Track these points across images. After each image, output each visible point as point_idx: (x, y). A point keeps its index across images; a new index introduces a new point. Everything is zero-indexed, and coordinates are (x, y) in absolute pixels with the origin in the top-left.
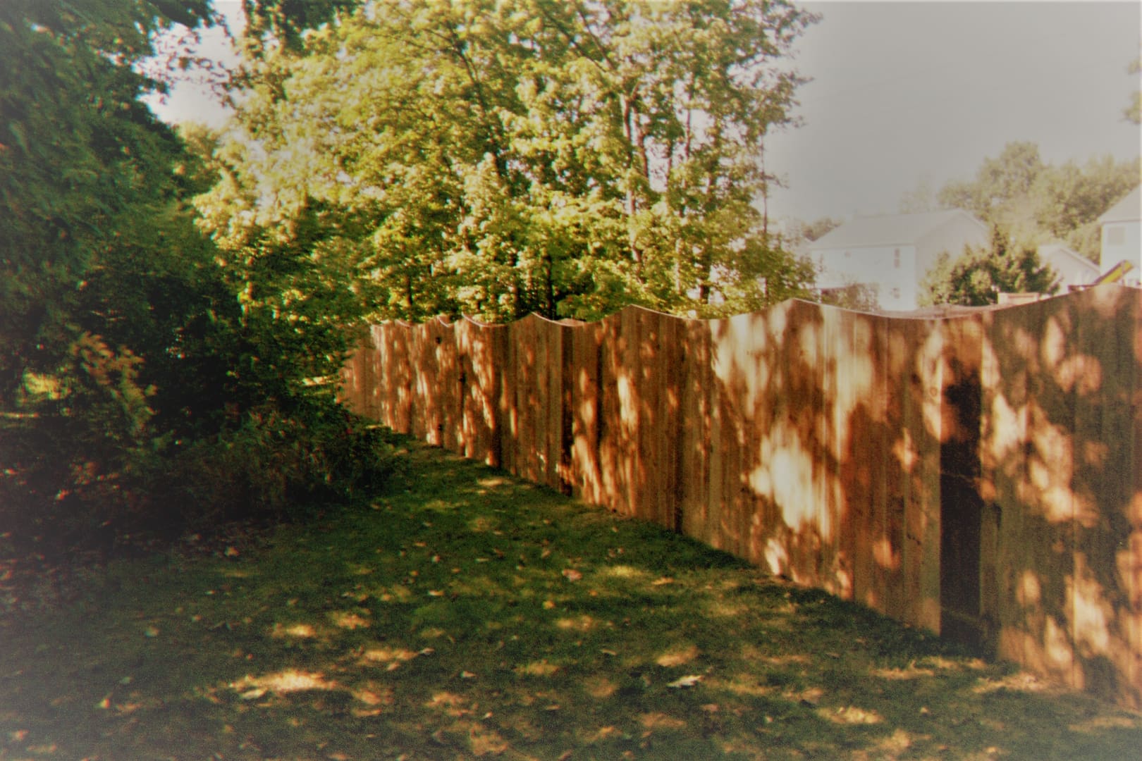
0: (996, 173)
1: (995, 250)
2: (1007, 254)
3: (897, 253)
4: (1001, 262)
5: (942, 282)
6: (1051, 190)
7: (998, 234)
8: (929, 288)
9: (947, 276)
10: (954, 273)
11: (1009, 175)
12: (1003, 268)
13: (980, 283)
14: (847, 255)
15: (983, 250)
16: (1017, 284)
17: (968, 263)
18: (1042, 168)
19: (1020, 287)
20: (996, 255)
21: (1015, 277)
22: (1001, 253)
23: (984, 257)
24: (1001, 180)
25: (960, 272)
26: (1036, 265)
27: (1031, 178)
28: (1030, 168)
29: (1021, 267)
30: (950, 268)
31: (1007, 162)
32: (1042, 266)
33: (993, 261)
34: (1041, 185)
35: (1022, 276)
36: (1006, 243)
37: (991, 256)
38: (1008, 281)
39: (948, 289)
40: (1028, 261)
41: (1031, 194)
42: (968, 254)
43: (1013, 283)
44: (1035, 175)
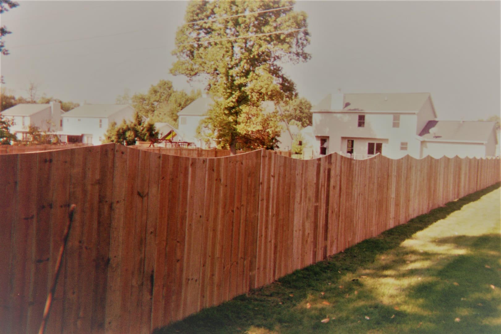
0: (156, 92)
1: (137, 123)
2: (142, 125)
3: (101, 121)
4: (139, 128)
5: (113, 135)
6: (176, 101)
7: (138, 116)
8: (107, 137)
9: (115, 133)
10: (118, 131)
11: (161, 93)
12: (140, 131)
13: (129, 136)
14: (79, 120)
15: (132, 123)
16: (145, 138)
17: (125, 127)
18: (174, 92)
19: (147, 139)
20: (137, 125)
21: (145, 135)
22: (140, 124)
23: (132, 125)
24: (158, 94)
25: (121, 131)
26: (154, 130)
27: (170, 95)
28: (169, 91)
29: (148, 131)
30: (116, 129)
31: (160, 87)
32: (156, 131)
33: (136, 127)
34: (172, 99)
35: (147, 134)
36: (142, 120)
37: (135, 125)
38: (142, 136)
39: (115, 138)
40: (151, 128)
41: (169, 102)
42: (125, 124)
43: (144, 137)
44: (171, 94)
